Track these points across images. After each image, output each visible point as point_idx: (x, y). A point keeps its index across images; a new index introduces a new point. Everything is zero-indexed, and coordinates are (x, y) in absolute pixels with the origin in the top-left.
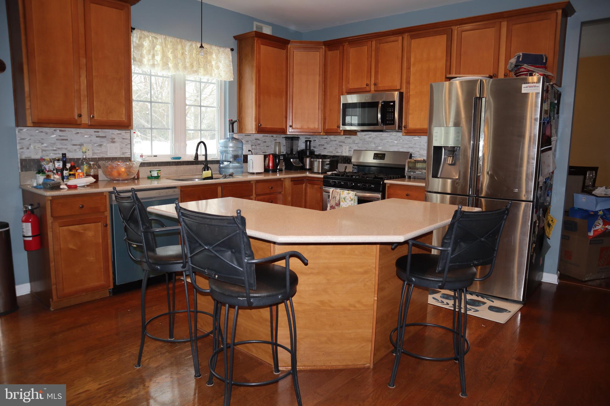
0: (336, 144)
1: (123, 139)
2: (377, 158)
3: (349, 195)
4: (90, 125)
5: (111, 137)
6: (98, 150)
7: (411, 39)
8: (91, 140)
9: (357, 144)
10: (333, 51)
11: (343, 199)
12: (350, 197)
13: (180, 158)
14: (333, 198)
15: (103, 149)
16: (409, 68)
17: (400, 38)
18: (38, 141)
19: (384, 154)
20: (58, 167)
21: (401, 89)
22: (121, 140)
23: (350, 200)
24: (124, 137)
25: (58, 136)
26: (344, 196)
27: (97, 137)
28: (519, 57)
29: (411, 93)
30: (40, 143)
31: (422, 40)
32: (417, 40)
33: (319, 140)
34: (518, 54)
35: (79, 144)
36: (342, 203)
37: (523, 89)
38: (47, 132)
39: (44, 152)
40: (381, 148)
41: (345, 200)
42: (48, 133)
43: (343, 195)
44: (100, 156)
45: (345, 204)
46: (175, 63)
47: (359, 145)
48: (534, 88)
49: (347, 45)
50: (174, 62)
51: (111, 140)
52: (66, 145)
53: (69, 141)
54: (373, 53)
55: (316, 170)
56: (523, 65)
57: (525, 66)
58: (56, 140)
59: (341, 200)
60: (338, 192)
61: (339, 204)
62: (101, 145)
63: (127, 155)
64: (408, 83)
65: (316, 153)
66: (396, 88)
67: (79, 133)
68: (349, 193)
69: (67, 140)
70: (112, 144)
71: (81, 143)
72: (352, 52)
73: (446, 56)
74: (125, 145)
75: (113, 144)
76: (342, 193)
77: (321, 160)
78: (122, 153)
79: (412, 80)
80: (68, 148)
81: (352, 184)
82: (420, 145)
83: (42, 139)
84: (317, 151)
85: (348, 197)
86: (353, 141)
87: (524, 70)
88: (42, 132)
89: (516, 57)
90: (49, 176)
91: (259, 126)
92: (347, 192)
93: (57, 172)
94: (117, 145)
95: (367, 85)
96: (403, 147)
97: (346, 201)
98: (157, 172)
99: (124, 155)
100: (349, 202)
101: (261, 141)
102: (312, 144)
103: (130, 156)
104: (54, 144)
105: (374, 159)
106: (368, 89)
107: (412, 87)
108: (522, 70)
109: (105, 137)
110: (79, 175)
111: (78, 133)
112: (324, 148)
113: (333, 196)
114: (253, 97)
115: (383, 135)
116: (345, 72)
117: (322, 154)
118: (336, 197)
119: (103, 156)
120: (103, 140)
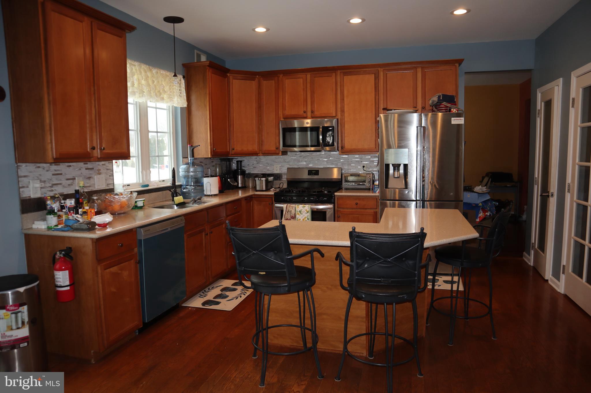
0: (267, 163)
1: (107, 169)
2: (312, 174)
3: (305, 208)
4: (100, 158)
5: (97, 169)
6: (88, 183)
7: (344, 76)
8: (81, 173)
9: (288, 162)
10: (267, 81)
11: (299, 212)
12: (306, 210)
13: (147, 186)
14: (288, 212)
15: (91, 182)
16: (343, 100)
17: (334, 74)
18: (36, 178)
19: (318, 171)
20: (70, 206)
21: (336, 116)
22: (105, 171)
23: (306, 212)
24: (108, 168)
25: (54, 171)
26: (300, 210)
27: (86, 169)
28: (439, 97)
29: (346, 119)
30: (38, 179)
31: (354, 77)
32: (349, 76)
33: (248, 160)
34: (438, 94)
35: (71, 178)
36: (297, 216)
37: (452, 121)
38: (44, 166)
39: (43, 190)
40: (312, 165)
41: (300, 213)
42: (45, 168)
43: (299, 208)
44: (89, 189)
45: (301, 216)
46: (149, 90)
47: (291, 163)
48: (460, 120)
49: (282, 76)
50: (147, 90)
51: (98, 172)
52: (61, 180)
53: (63, 175)
54: (308, 85)
55: (258, 188)
56: (442, 103)
57: (444, 103)
58: (51, 175)
59: (297, 213)
60: (292, 207)
61: (295, 217)
62: (89, 178)
63: (111, 187)
64: (343, 111)
65: (247, 172)
66: (332, 115)
67: (72, 166)
68: (304, 207)
69: (61, 174)
70: (98, 176)
71: (74, 177)
72: (288, 82)
73: (375, 91)
74: (108, 176)
75: (100, 176)
76: (297, 207)
77: (264, 179)
78: (106, 185)
79: (346, 109)
80: (62, 183)
81: (305, 199)
82: (348, 162)
83: (40, 175)
84: (247, 170)
85: (303, 210)
86: (284, 160)
87: (444, 106)
88: (39, 167)
89: (437, 96)
90: (61, 217)
91: (214, 150)
92: (303, 205)
93: (69, 211)
94: (103, 176)
95: (305, 112)
96: (333, 164)
97: (302, 214)
98: (143, 201)
99: (108, 186)
100: (305, 214)
101: (204, 163)
102: (243, 164)
103: (113, 188)
104: (51, 179)
105: (308, 175)
106: (305, 115)
107: (346, 114)
108: (443, 106)
109: (93, 169)
110: (91, 212)
111: (70, 166)
112: (254, 167)
113: (287, 211)
114: (207, 123)
115: (313, 154)
116: (281, 100)
117: (252, 173)
118: (291, 211)
119: (92, 189)
120: (91, 172)
